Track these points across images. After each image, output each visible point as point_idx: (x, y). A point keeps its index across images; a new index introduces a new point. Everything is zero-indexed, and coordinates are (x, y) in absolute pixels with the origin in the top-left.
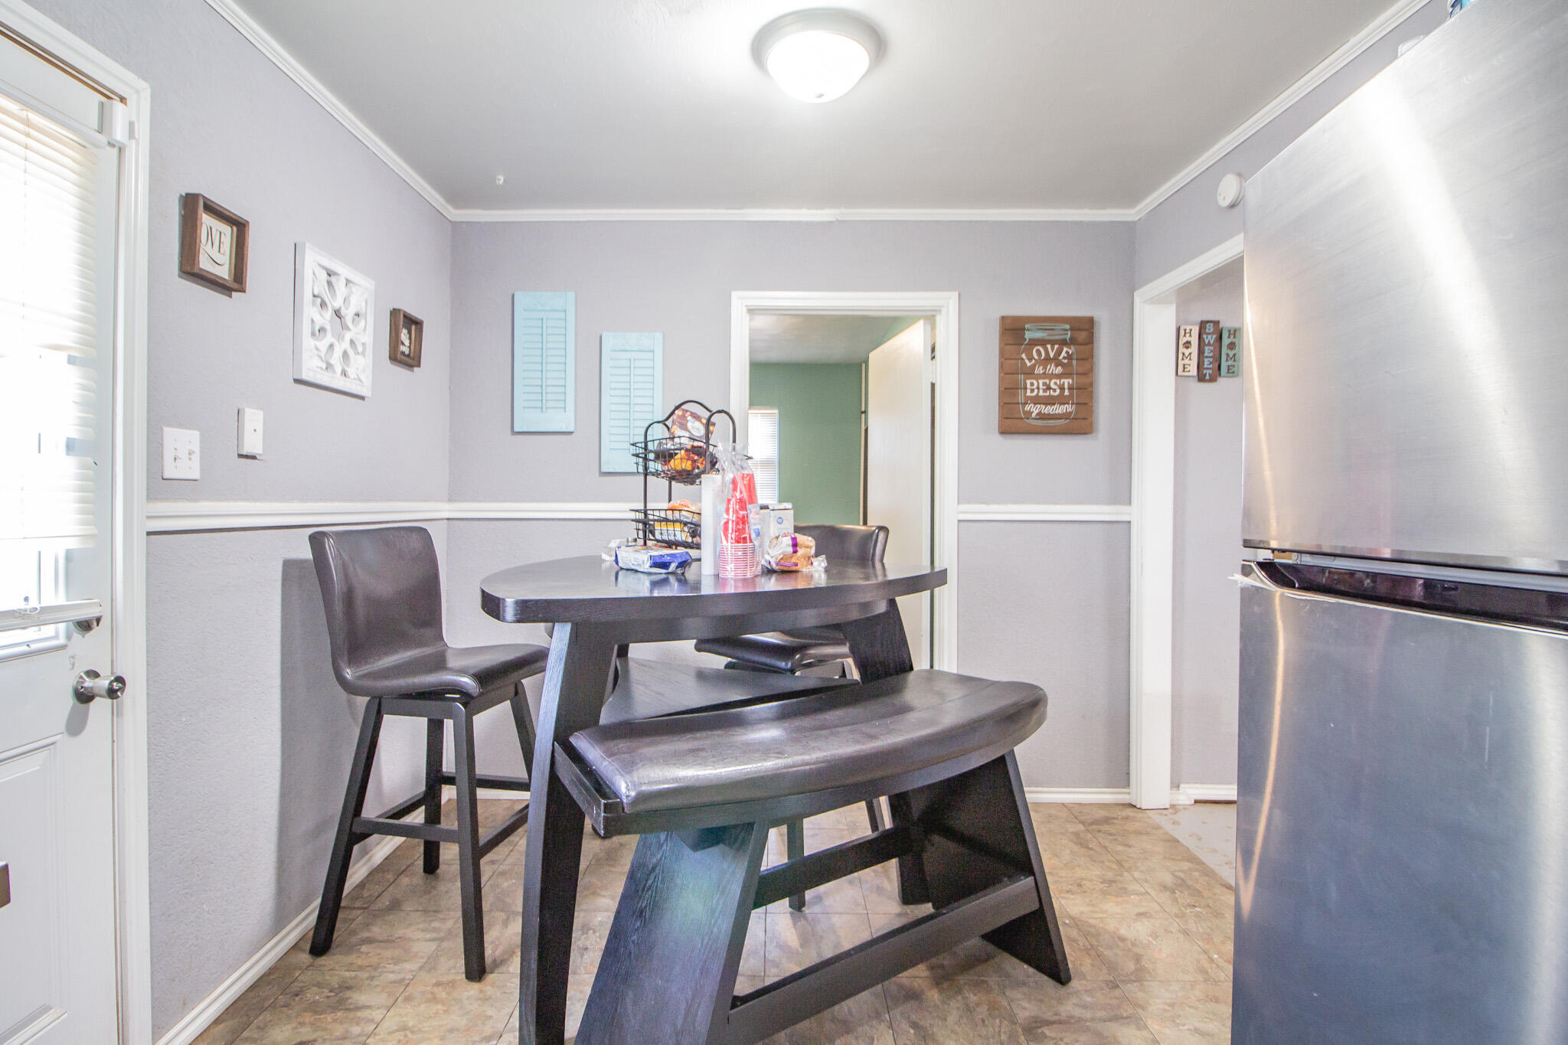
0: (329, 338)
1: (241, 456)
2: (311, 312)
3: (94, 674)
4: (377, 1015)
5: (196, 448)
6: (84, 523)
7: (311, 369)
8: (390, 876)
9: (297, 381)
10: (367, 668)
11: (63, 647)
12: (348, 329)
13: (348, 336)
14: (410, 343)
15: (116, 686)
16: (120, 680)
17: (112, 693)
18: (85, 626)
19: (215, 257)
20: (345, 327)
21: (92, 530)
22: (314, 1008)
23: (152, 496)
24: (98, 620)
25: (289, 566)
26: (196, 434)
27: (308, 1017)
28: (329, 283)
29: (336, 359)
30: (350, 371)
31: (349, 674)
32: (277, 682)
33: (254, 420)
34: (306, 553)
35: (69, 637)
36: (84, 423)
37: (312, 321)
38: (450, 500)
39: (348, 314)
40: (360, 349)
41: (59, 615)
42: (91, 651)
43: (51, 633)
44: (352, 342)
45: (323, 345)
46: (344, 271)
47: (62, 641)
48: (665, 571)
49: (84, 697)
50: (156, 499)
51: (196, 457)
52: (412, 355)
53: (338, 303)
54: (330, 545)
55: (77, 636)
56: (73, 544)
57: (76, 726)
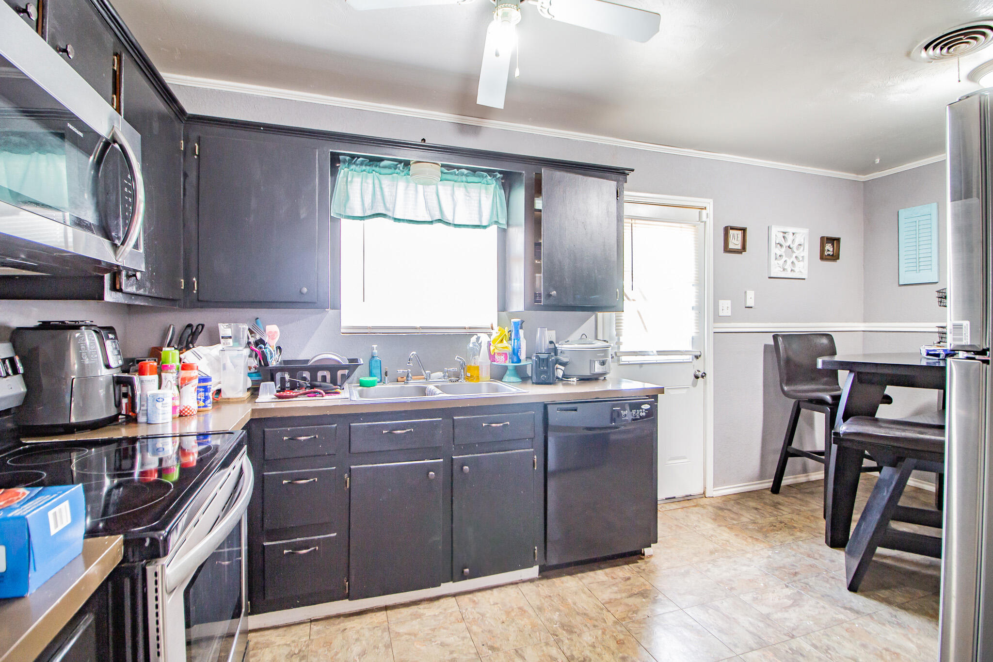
0: (784, 259)
1: (746, 307)
2: (775, 250)
3: (699, 371)
4: (784, 513)
5: (729, 306)
6: (696, 329)
7: (776, 272)
8: (815, 485)
9: (769, 278)
10: (793, 388)
11: (691, 362)
12: (794, 252)
13: (794, 255)
14: (833, 249)
15: (703, 375)
16: (704, 373)
17: (702, 377)
18: (697, 357)
19: (735, 242)
20: (793, 252)
21: (698, 331)
22: (765, 504)
23: (715, 321)
24: (700, 356)
25: (766, 347)
26: (729, 302)
27: (762, 504)
28: (784, 237)
29: (788, 266)
30: (796, 269)
31: (786, 388)
32: (762, 388)
33: (751, 294)
34: (772, 343)
35: (693, 360)
36: (696, 302)
37: (776, 254)
38: (865, 321)
39: (794, 246)
40: (801, 259)
41: (690, 353)
42: (699, 365)
43: (688, 358)
44: (796, 257)
45: (781, 262)
46: (790, 230)
47: (691, 360)
48: (937, 358)
49: (697, 377)
50: (717, 322)
51: (730, 308)
52: (835, 255)
53: (789, 243)
54: (780, 339)
55: (695, 359)
56: (694, 335)
57: (694, 385)
